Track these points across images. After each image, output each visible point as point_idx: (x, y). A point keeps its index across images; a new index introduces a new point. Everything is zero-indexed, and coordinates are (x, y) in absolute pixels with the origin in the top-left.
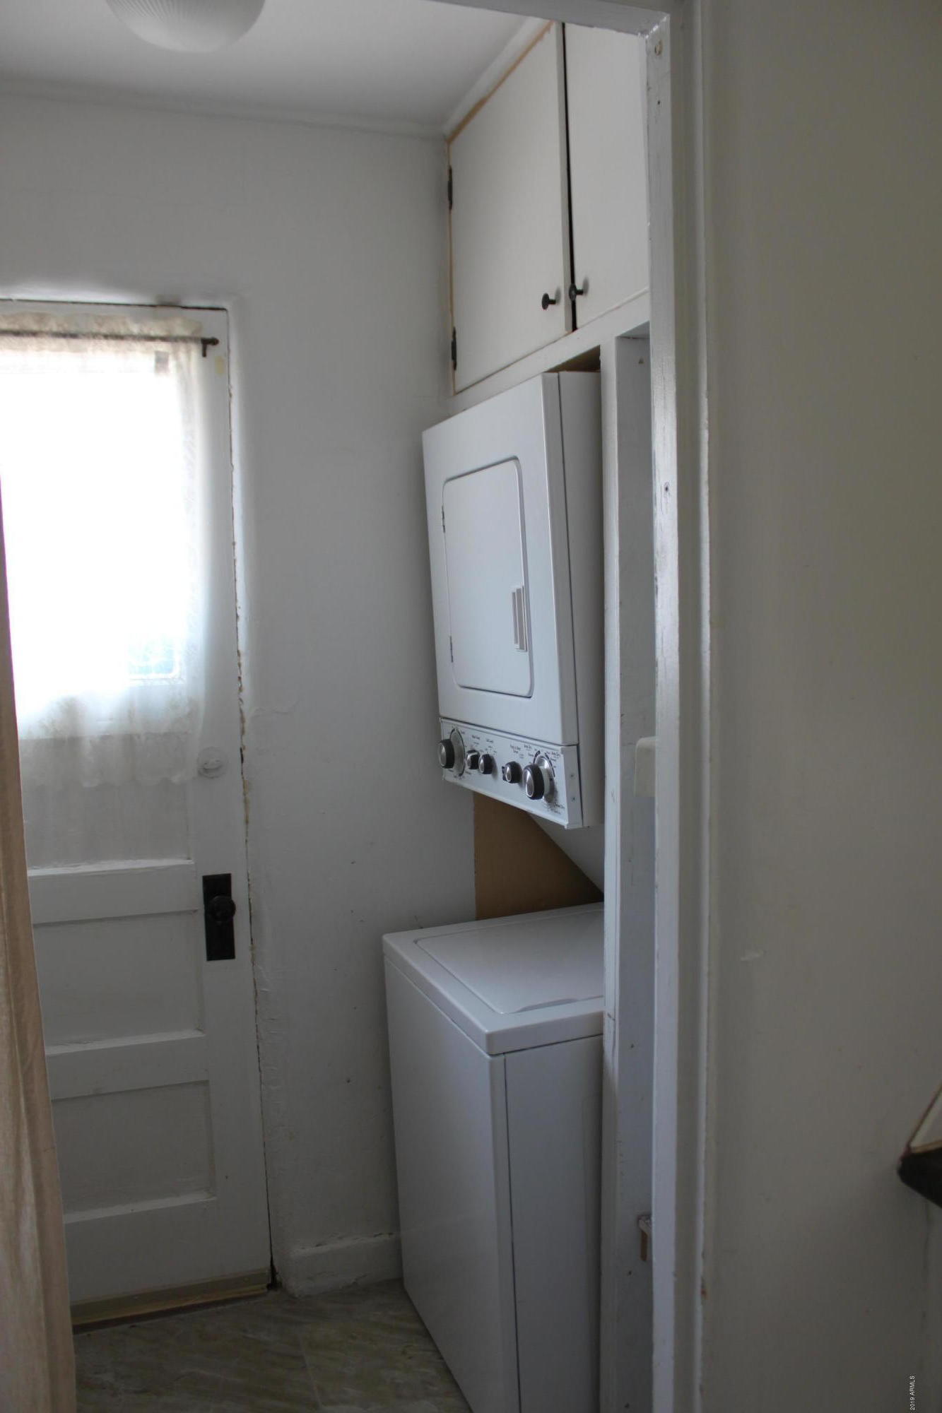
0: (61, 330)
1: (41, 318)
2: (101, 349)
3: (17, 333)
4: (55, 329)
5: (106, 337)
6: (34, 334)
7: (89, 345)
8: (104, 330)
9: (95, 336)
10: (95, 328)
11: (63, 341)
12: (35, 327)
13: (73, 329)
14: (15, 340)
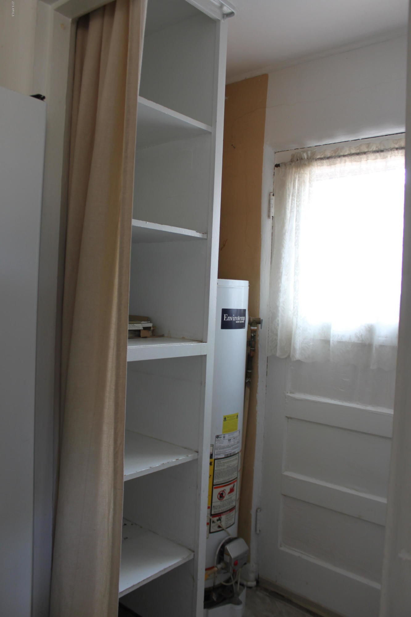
0: (377, 149)
1: (368, 145)
2: (395, 156)
3: (358, 154)
4: (374, 149)
5: (397, 149)
6: (365, 153)
7: (389, 154)
8: (397, 146)
9: (392, 149)
10: (393, 146)
11: (378, 154)
12: (366, 150)
13: (382, 148)
14: (358, 157)
